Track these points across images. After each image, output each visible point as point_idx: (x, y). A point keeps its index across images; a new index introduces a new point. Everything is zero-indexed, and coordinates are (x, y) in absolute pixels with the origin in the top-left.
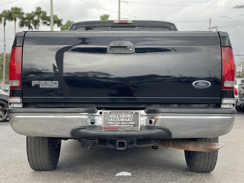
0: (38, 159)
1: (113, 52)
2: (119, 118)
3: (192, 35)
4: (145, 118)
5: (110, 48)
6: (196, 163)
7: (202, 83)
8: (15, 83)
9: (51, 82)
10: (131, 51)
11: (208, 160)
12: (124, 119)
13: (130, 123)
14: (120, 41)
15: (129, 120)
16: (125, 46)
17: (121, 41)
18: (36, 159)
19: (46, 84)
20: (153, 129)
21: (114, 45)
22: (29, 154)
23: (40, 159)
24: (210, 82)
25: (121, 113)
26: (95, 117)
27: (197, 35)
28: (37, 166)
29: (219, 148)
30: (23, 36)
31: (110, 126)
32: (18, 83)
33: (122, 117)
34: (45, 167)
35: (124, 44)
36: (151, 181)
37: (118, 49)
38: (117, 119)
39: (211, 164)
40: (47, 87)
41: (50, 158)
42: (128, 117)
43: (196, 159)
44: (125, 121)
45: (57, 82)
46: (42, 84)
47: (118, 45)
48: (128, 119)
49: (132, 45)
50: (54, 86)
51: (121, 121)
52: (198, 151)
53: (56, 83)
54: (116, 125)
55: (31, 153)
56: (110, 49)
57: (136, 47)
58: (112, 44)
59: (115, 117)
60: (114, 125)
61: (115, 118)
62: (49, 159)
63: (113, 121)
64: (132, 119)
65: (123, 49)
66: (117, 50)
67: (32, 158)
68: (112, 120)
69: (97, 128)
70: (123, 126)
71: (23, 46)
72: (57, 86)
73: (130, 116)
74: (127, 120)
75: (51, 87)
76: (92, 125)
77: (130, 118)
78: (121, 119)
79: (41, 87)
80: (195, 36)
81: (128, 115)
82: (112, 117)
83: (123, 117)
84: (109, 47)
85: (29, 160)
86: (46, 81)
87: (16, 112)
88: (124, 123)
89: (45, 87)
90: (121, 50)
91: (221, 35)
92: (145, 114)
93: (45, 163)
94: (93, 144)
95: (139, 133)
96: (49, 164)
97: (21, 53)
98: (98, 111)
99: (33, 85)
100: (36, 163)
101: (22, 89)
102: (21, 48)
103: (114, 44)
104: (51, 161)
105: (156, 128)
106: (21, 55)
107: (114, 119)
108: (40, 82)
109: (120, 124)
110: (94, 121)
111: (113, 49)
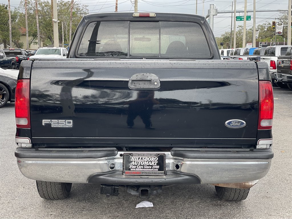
0: (49, 190)
1: (135, 86)
2: (142, 161)
3: (226, 67)
4: (171, 161)
5: (132, 81)
6: (226, 193)
7: (236, 123)
8: (23, 122)
9: (64, 121)
10: (156, 86)
11: (239, 191)
12: (148, 162)
13: (154, 167)
14: (143, 74)
15: (153, 164)
16: (149, 79)
17: (145, 74)
18: (47, 190)
19: (58, 123)
20: (180, 175)
21: (137, 79)
22: (38, 185)
23: (51, 190)
24: (245, 122)
25: (144, 156)
26: (114, 160)
27: (232, 66)
28: (48, 196)
29: (253, 185)
30: (30, 66)
31: (132, 170)
32: (26, 122)
33: (145, 160)
34: (58, 197)
35: (147, 77)
36: (175, 217)
37: (141, 83)
38: (140, 162)
39: (243, 194)
40: (59, 126)
41: (62, 188)
42: (152, 160)
43: (227, 190)
44: (148, 165)
45: (71, 121)
46: (54, 123)
47: (141, 79)
48: (152, 162)
49: (157, 78)
50: (67, 125)
51: (144, 165)
52: (230, 187)
53: (70, 123)
54: (138, 169)
55: (41, 184)
56: (132, 83)
57: (161, 80)
58: (134, 77)
59: (137, 160)
60: (137, 170)
61: (138, 162)
62: (61, 190)
63: (136, 164)
64: (156, 162)
65: (146, 83)
66: (139, 84)
67: (43, 189)
68: (134, 163)
69: (117, 173)
70: (146, 170)
71: (30, 79)
72: (71, 125)
73: (154, 159)
74: (151, 164)
75: (64, 126)
76: (112, 170)
77: (155, 161)
78: (144, 162)
79: (52, 126)
80: (229, 68)
81: (152, 158)
82: (134, 160)
83: (147, 160)
84: (130, 81)
85: (39, 191)
86: (58, 120)
87: (25, 157)
88: (148, 167)
89: (57, 126)
90: (145, 84)
91: (259, 67)
92: (172, 157)
93: (58, 194)
94: (113, 190)
95: (165, 180)
96: (61, 195)
97: (29, 87)
98: (118, 153)
99: (43, 124)
100: (47, 193)
101: (31, 128)
102: (29, 80)
103: (137, 77)
104: (64, 191)
105: (183, 174)
106: (28, 89)
107: (136, 162)
108: (51, 121)
109: (143, 168)
110: (113, 166)
111: (136, 82)
